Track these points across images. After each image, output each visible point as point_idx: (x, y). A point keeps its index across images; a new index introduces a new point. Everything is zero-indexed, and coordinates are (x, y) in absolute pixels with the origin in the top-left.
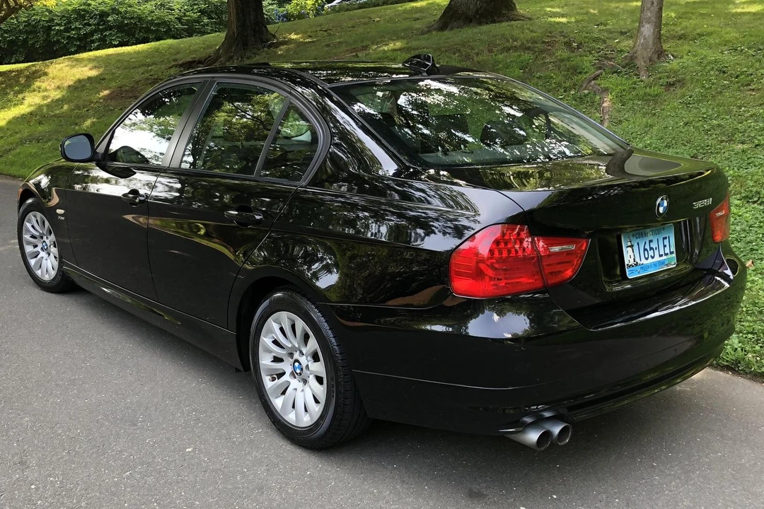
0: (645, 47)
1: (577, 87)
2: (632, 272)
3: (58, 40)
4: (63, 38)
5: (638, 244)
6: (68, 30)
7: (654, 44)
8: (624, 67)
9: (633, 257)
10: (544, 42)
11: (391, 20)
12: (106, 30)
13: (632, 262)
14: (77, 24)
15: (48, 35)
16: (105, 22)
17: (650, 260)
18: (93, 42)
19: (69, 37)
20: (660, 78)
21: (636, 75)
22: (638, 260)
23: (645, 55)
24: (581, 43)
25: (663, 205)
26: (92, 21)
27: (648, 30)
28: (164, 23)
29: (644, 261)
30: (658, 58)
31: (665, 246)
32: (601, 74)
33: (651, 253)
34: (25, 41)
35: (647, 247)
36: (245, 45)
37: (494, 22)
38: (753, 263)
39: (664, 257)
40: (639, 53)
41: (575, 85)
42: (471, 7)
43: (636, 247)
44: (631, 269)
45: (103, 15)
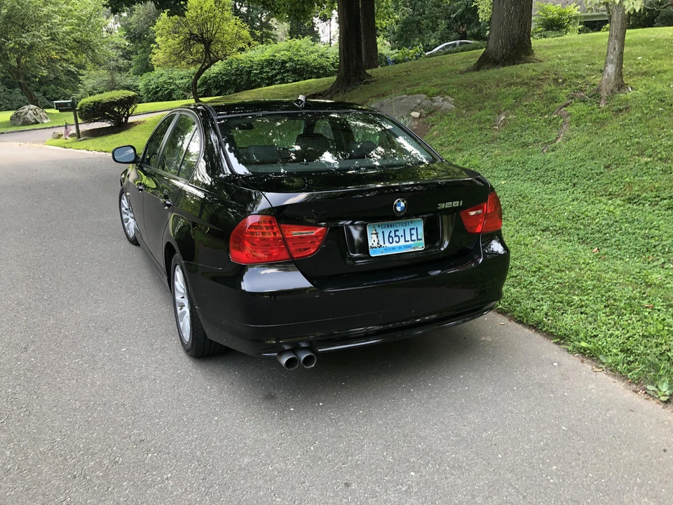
0: (608, 82)
1: (550, 113)
2: (375, 252)
3: (255, 80)
4: (258, 78)
5: (383, 232)
6: (261, 73)
7: (615, 79)
8: (590, 97)
9: (376, 241)
10: (539, 79)
11: (453, 64)
12: (285, 72)
13: (375, 244)
14: (267, 69)
15: (249, 77)
16: (285, 67)
17: (394, 244)
18: (277, 80)
19: (262, 78)
20: (614, 106)
21: (597, 103)
22: (382, 243)
23: (608, 88)
24: (566, 80)
25: (400, 206)
26: (276, 67)
27: (611, 69)
28: (323, 67)
29: (387, 244)
30: (619, 90)
31: (411, 235)
32: (571, 102)
33: (397, 239)
34: (235, 80)
35: (392, 234)
36: (349, 82)
37: (514, 64)
38: (598, 249)
39: (411, 243)
40: (603, 86)
41: (549, 111)
42: (499, 53)
43: (380, 235)
44: (374, 249)
45: (284, 62)
